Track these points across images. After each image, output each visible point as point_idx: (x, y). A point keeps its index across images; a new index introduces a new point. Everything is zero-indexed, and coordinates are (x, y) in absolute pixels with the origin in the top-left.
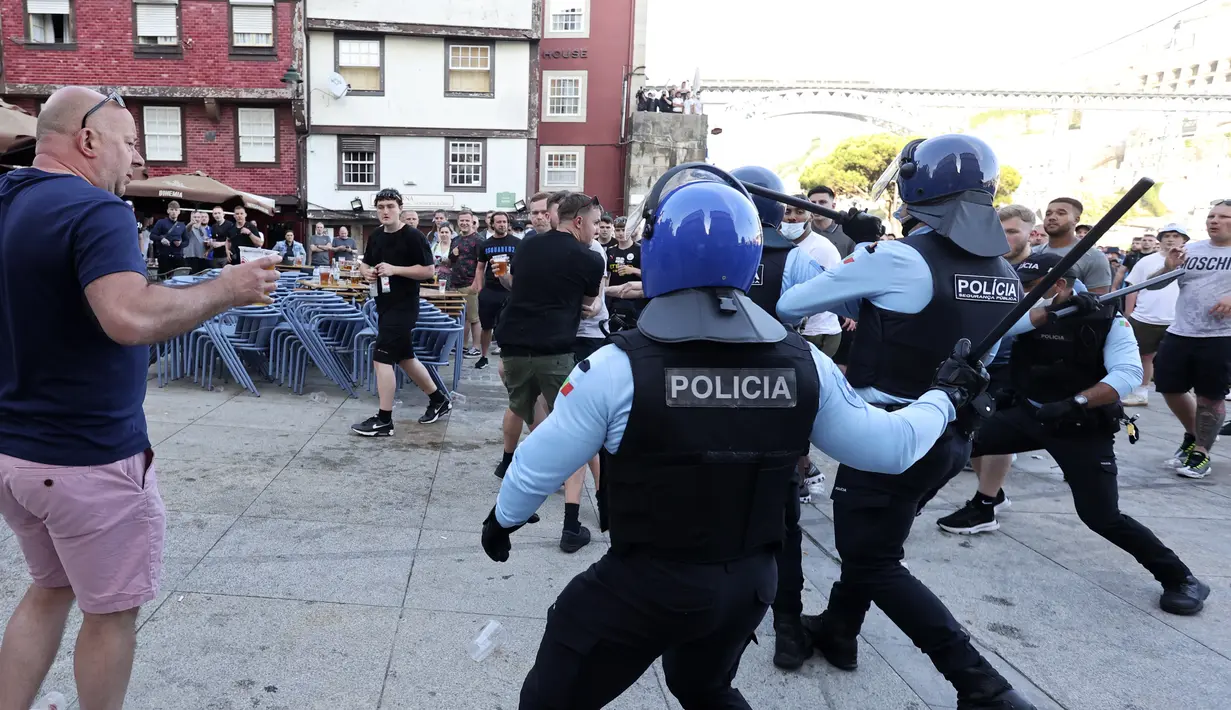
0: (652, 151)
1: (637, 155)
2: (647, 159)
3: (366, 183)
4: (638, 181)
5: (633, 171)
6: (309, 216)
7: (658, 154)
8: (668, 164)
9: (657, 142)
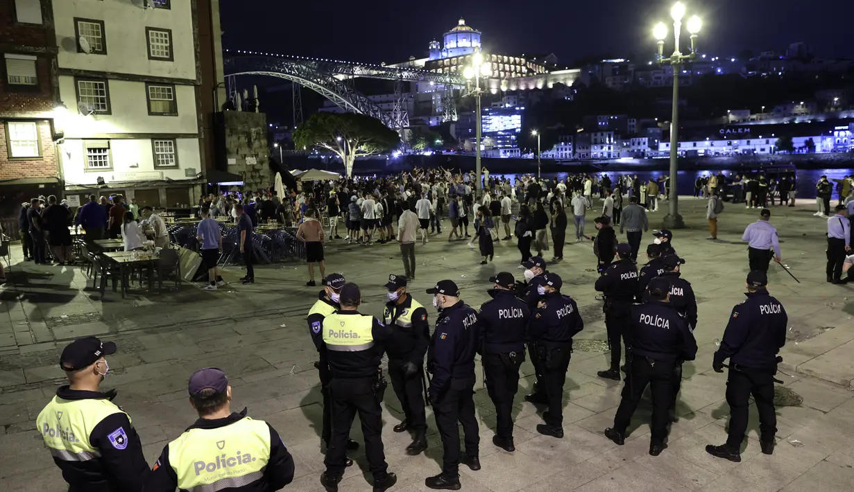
0: (237, 133)
1: (229, 136)
2: (234, 138)
3: (103, 167)
4: (231, 150)
5: (228, 146)
6: (67, 189)
7: (240, 135)
8: (247, 141)
9: (239, 128)
